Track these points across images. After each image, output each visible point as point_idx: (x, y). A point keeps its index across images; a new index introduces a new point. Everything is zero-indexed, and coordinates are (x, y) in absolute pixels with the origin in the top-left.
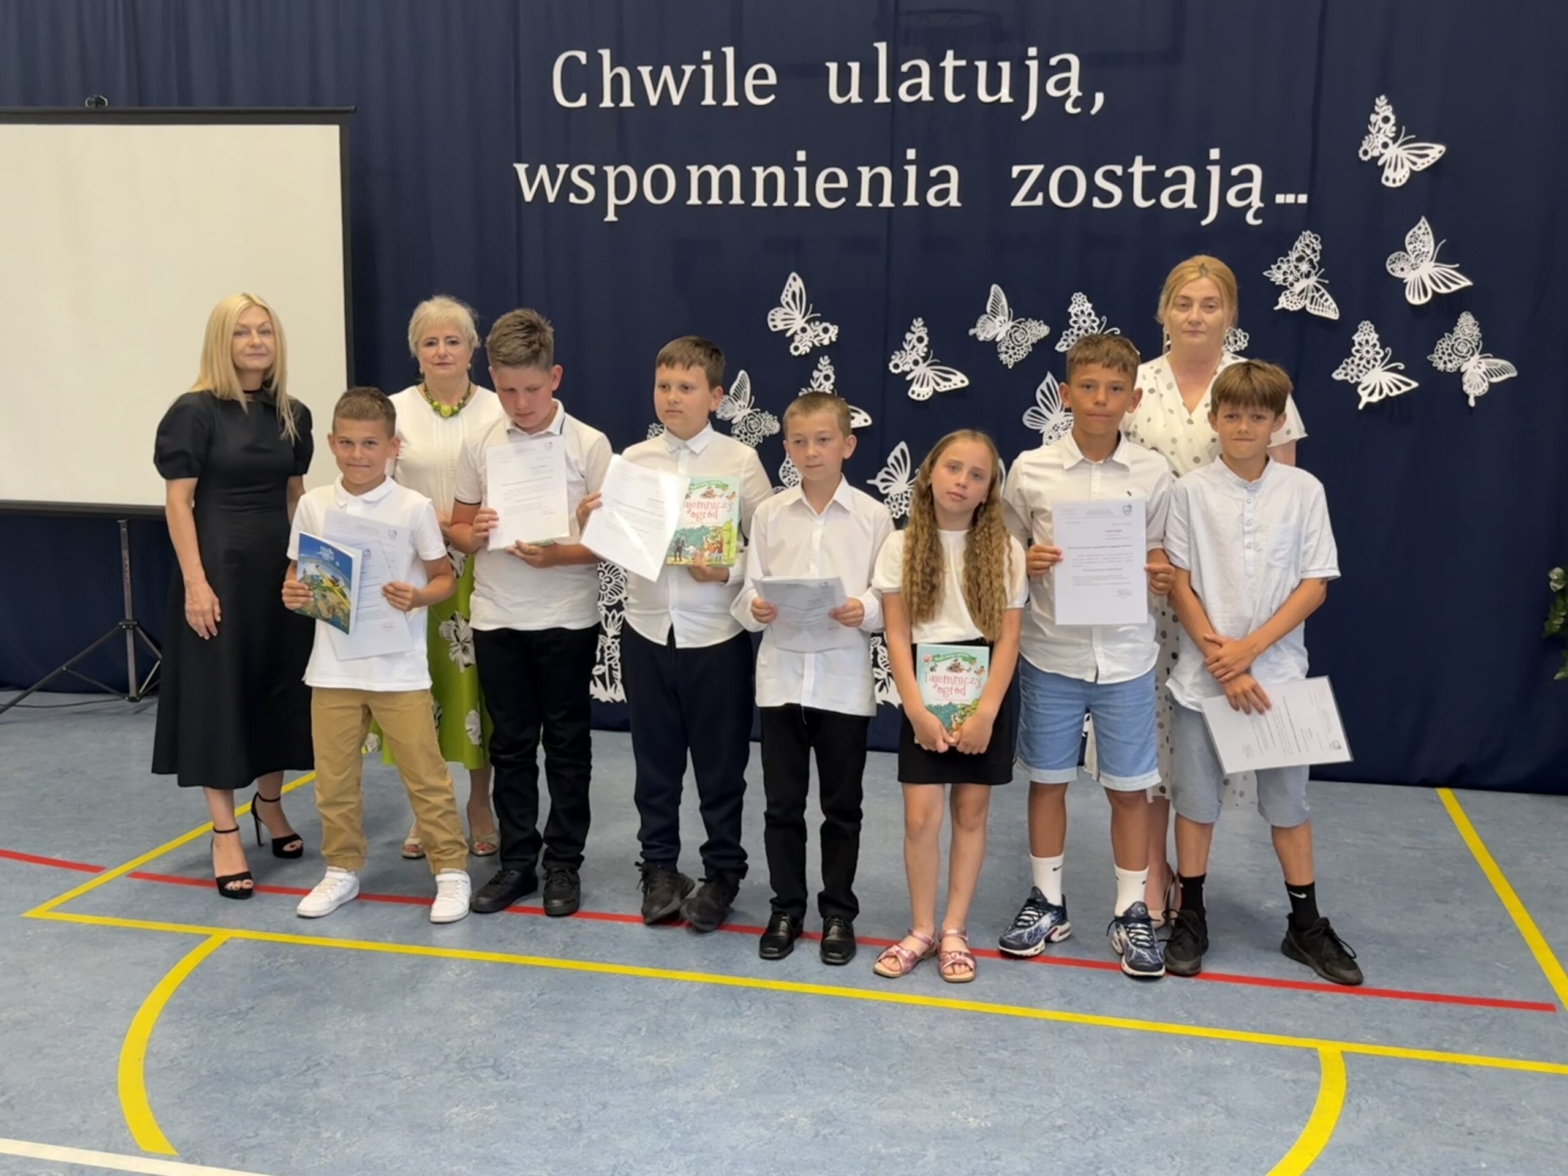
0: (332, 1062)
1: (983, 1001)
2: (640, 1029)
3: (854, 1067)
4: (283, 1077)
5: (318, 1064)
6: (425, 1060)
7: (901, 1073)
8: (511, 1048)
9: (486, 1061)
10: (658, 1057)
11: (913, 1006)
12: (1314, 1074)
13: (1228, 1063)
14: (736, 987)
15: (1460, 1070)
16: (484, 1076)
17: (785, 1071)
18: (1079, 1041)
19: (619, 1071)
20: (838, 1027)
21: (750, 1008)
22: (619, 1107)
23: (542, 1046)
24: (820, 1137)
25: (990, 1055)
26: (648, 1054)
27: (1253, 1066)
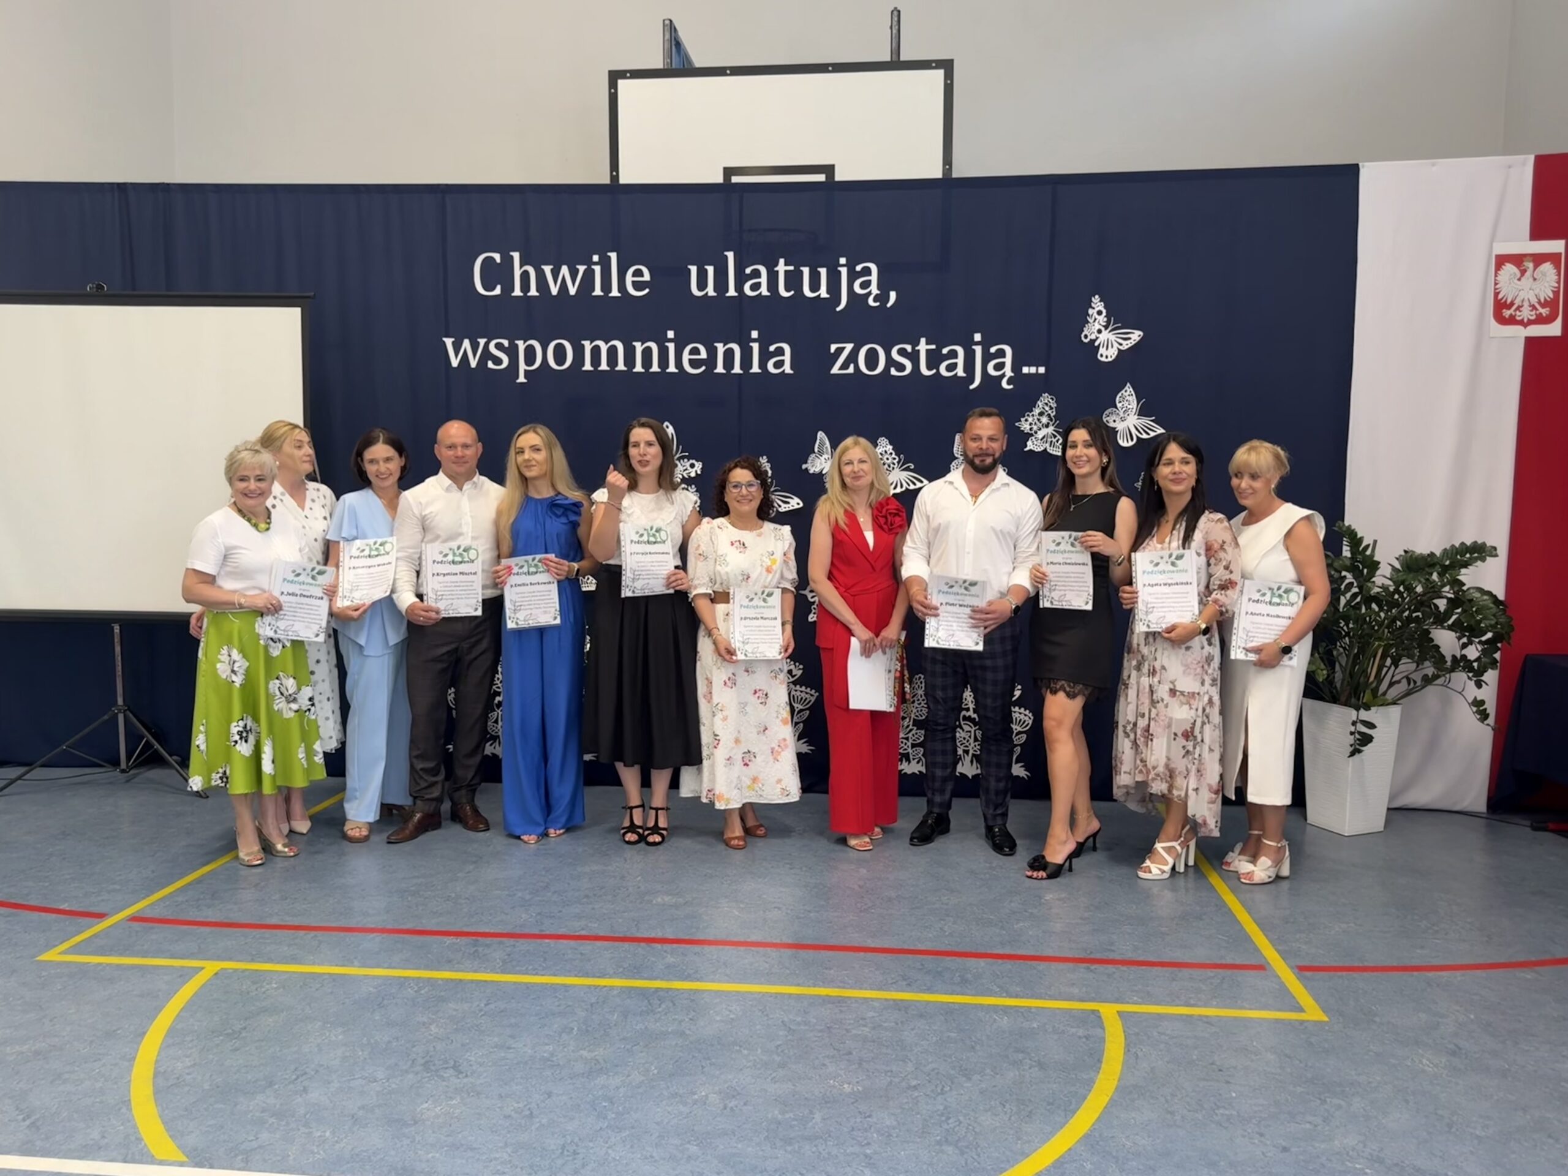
0: (317, 1071)
1: (844, 988)
2: (572, 1029)
3: (748, 1049)
4: (276, 1087)
5: (305, 1073)
6: (396, 1064)
7: (786, 1051)
8: (467, 1051)
9: (448, 1062)
10: (589, 1051)
11: (790, 995)
12: (1099, 1031)
13: (1035, 1026)
14: (647, 989)
15: (1206, 1021)
16: (445, 1075)
17: (694, 1057)
18: (921, 1016)
19: (559, 1065)
20: (732, 1016)
21: (660, 1005)
22: (562, 1095)
23: (493, 1048)
24: (728, 1109)
25: (854, 1032)
26: (581, 1049)
27: (1054, 1027)
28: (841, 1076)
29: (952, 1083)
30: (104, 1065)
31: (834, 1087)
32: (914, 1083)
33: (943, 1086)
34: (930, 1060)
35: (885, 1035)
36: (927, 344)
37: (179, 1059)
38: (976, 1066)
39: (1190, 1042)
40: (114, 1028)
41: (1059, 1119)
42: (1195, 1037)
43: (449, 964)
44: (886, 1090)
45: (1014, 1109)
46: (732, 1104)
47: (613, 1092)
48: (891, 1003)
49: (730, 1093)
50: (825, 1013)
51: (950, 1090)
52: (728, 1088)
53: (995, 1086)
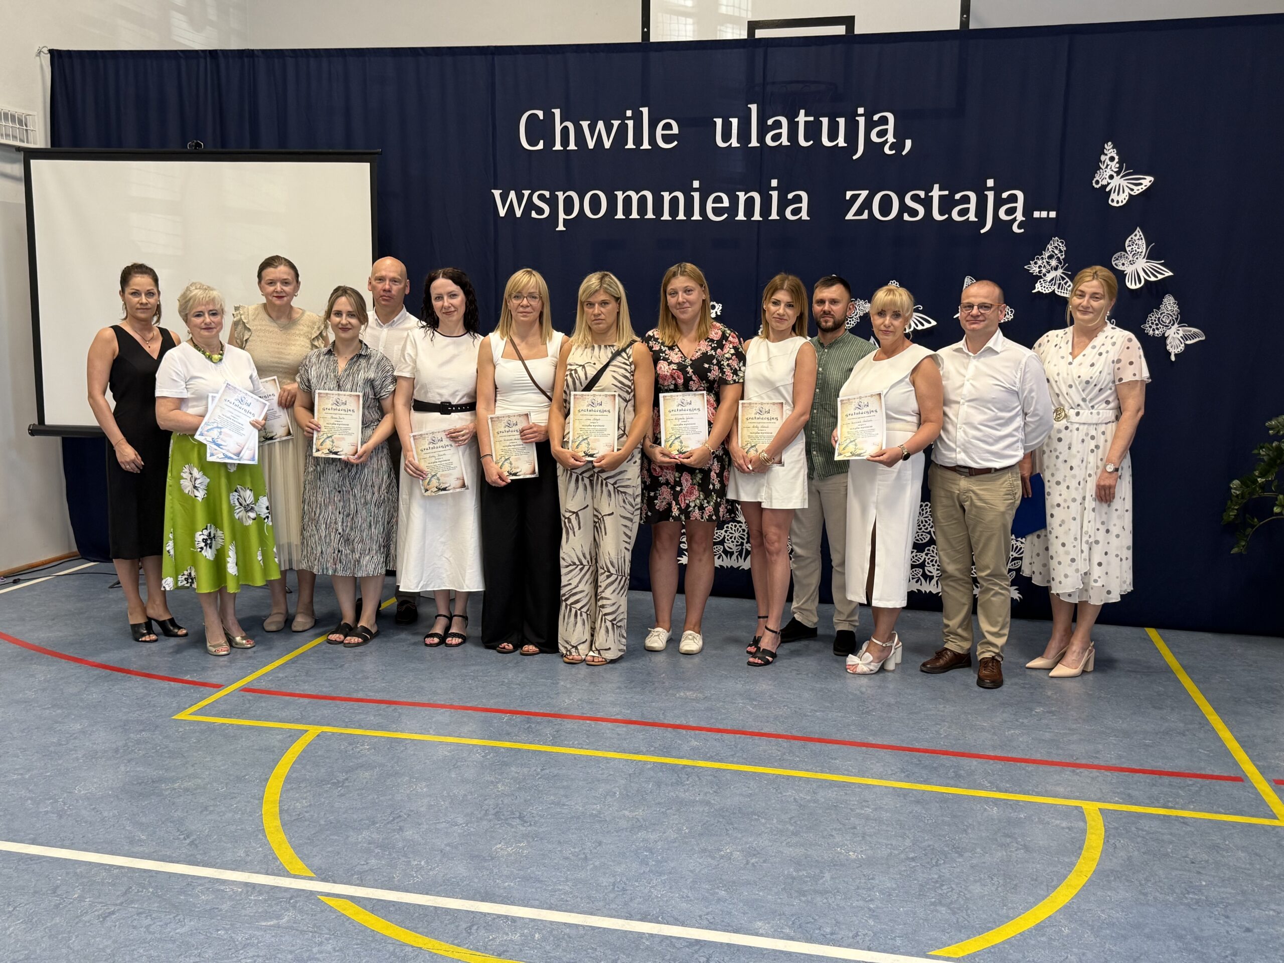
0: (409, 815)
2: (615, 793)
3: (765, 819)
4: (377, 825)
5: (400, 816)
6: (472, 813)
7: (798, 822)
8: (530, 806)
9: (514, 814)
10: (630, 812)
11: (800, 778)
12: (1081, 824)
13: (1022, 816)
14: (676, 765)
15: (1182, 821)
16: (514, 823)
17: (718, 822)
18: (918, 802)
19: (606, 820)
20: (750, 792)
21: (688, 779)
22: (610, 844)
23: (550, 804)
24: (750, 864)
25: (858, 811)
26: (624, 809)
27: (1039, 818)
28: (847, 845)
29: (946, 857)
30: (239, 802)
31: (841, 853)
32: (912, 855)
33: (938, 860)
34: (926, 838)
35: (885, 815)
36: (940, 190)
37: (297, 800)
38: (967, 845)
39: (1167, 837)
40: (243, 774)
41: (1042, 892)
42: (1171, 834)
43: (508, 736)
44: (887, 859)
45: (1001, 882)
46: (753, 860)
47: (652, 844)
48: (891, 790)
49: (752, 852)
50: (832, 794)
51: (944, 863)
52: (749, 848)
53: (984, 863)
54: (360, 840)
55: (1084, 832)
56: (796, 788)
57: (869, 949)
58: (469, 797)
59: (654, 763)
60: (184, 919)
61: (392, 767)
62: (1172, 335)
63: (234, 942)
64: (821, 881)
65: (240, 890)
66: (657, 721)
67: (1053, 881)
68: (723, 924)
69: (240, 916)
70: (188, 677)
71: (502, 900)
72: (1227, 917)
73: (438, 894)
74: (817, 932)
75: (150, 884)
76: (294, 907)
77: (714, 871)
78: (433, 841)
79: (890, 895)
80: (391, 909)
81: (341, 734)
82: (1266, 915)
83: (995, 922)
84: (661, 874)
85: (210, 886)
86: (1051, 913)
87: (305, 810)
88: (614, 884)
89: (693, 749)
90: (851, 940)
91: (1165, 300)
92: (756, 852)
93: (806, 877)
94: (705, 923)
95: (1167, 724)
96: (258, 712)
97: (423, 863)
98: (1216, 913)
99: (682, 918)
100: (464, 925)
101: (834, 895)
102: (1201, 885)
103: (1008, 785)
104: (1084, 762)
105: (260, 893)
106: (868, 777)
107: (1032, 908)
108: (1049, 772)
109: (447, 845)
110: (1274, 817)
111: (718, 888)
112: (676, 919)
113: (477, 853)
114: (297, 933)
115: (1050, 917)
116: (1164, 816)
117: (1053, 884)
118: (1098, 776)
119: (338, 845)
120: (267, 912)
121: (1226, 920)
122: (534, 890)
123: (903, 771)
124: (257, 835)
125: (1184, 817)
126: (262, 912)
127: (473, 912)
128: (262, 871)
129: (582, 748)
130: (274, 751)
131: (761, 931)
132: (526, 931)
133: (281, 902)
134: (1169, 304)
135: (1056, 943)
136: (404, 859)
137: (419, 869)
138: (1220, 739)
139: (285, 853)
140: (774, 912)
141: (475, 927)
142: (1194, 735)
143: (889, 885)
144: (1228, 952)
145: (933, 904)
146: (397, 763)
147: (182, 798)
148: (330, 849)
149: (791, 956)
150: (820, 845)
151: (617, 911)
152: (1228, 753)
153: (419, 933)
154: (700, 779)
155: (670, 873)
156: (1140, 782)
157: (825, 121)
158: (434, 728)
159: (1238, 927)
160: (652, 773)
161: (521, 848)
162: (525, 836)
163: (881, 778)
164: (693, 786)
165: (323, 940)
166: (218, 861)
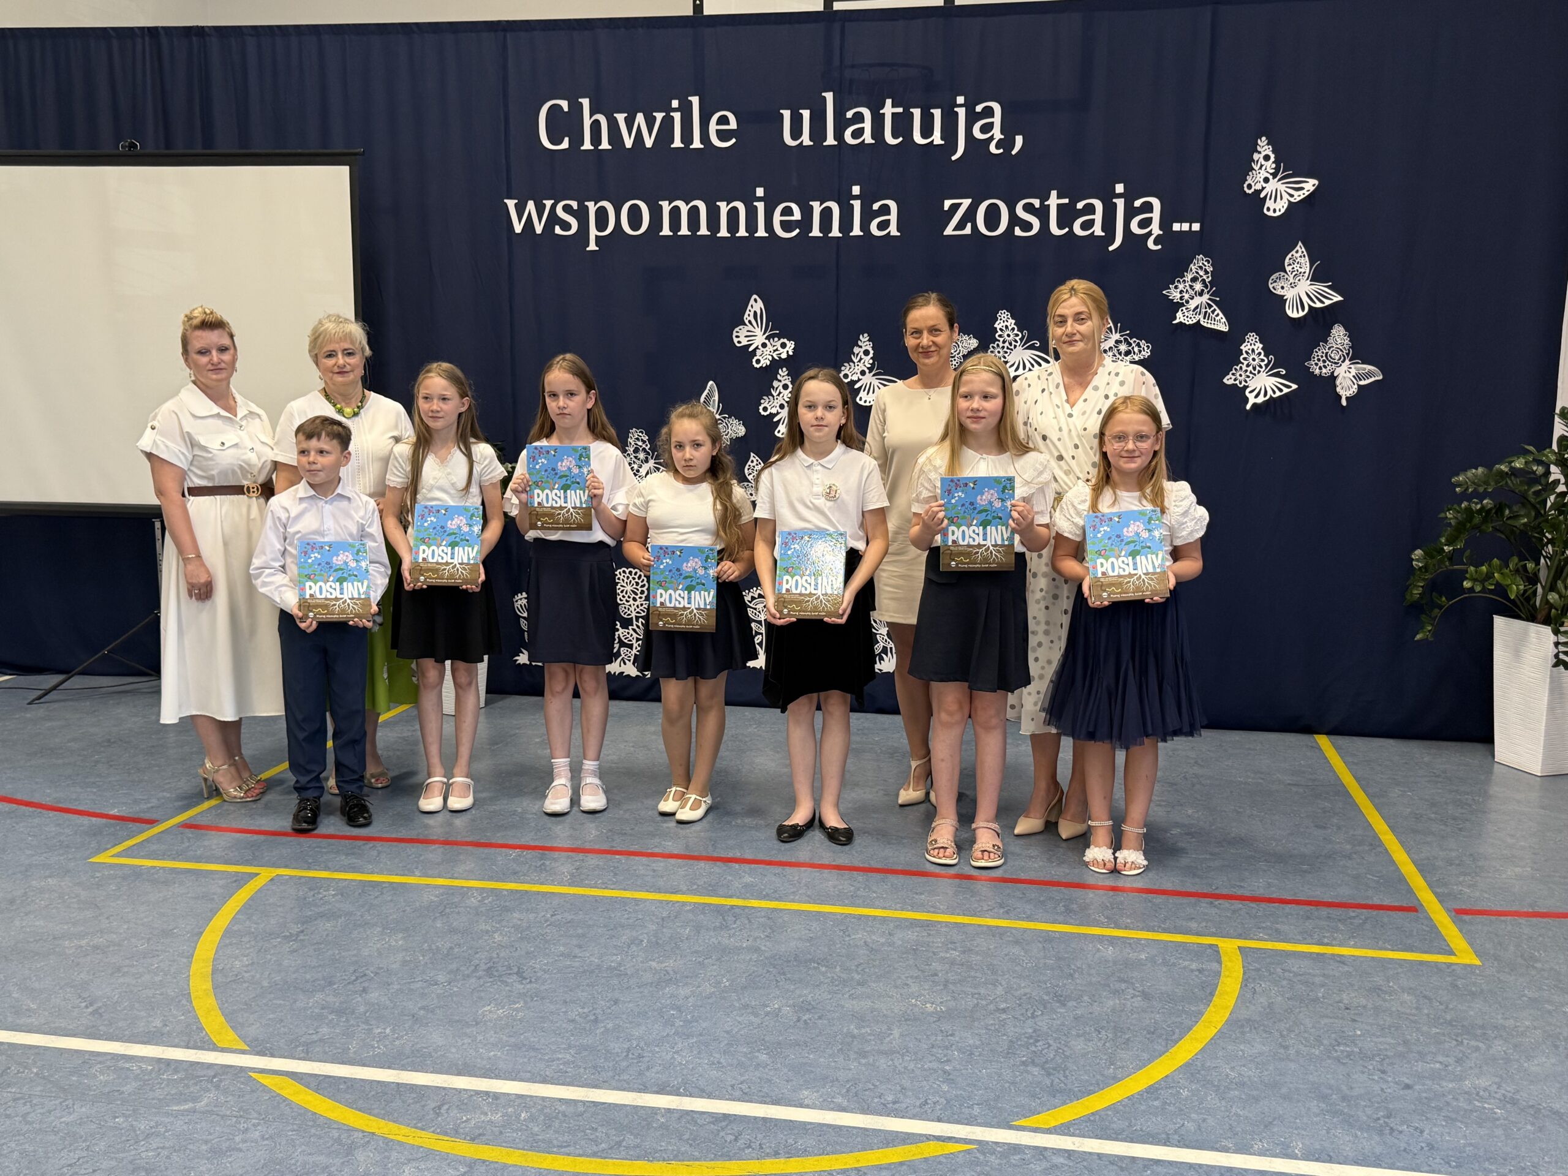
0: (376, 974)
2: (642, 941)
3: (827, 966)
4: (335, 986)
5: (365, 975)
6: (458, 969)
7: (867, 971)
8: (532, 959)
9: (511, 969)
10: (658, 962)
11: (875, 918)
12: (1215, 965)
13: (1143, 957)
14: (722, 905)
15: (1338, 959)
16: (509, 981)
17: (768, 971)
18: (1017, 942)
19: (626, 974)
20: (811, 935)
21: (735, 922)
22: (628, 1002)
23: (558, 956)
24: (802, 1021)
25: (942, 954)
26: (650, 960)
27: (1164, 959)
28: (925, 996)
29: (1045, 1008)
30: (161, 961)
31: (916, 1005)
32: (1003, 1006)
33: (1035, 1011)
34: (1023, 985)
35: (975, 959)
36: (1058, 198)
37: (236, 958)
38: (1072, 993)
39: (1317, 980)
40: (171, 927)
41: (1158, 1047)
42: (1324, 975)
43: (515, 876)
44: (972, 1011)
45: (1110, 1036)
46: (806, 1017)
47: (681, 1001)
48: (985, 929)
49: (805, 1007)
50: (911, 935)
51: (1042, 1014)
52: (802, 1002)
53: (1091, 1013)
54: (311, 1004)
55: (1218, 974)
56: (868, 929)
57: (939, 1120)
58: (456, 950)
59: (695, 903)
60: (74, 1104)
61: (362, 916)
62: (1342, 374)
63: (135, 1131)
64: (888, 1039)
65: (150, 1068)
66: (704, 854)
67: (1174, 1033)
68: (761, 1094)
69: (146, 1099)
70: (114, 812)
71: (484, 1073)
72: (1383, 1072)
73: (404, 1068)
74: (876, 1100)
75: (35, 1062)
76: (217, 1087)
77: (755, 1031)
78: (404, 1004)
79: (971, 1054)
80: (342, 1087)
81: (301, 878)
82: (1431, 1068)
83: (1098, 1084)
84: (688, 1036)
85: (112, 1064)
86: (1168, 1073)
87: (245, 969)
88: (628, 1050)
89: (746, 886)
90: (918, 1109)
91: (1333, 331)
92: (811, 1007)
93: (870, 1035)
94: (738, 1093)
95: (1330, 846)
96: (199, 852)
97: (388, 1031)
98: (1371, 1067)
99: (709, 1089)
100: (433, 1105)
101: (903, 1055)
102: (1355, 1035)
103: (1129, 921)
104: (1224, 892)
105: (176, 1071)
106: (958, 915)
107: (1145, 1066)
108: (1181, 904)
109: (420, 1009)
110: (1451, 953)
111: (758, 1051)
112: (703, 1091)
113: (457, 1018)
114: (218, 1118)
115: (1166, 1077)
116: (1318, 954)
117: (1173, 1038)
118: (1241, 909)
119: (282, 1011)
120: (181, 1094)
121: (1382, 1076)
122: (526, 1060)
123: (1001, 906)
124: (180, 1001)
125: (1343, 956)
126: (176, 1094)
127: (444, 1088)
128: (182, 1043)
129: (606, 888)
130: (213, 899)
131: (806, 1102)
132: (510, 1110)
133: (201, 1081)
134: (1339, 335)
135: (1172, 1108)
136: (364, 1026)
137: (383, 1037)
138: (1393, 862)
139: (213, 1021)
140: (825, 1078)
141: (446, 1107)
142: (1363, 858)
143: (971, 1042)
144: (1382, 1114)
145: (1023, 1063)
146: (368, 911)
147: (89, 958)
148: (271, 1016)
149: (841, 1130)
150: (892, 997)
151: (628, 1083)
152: (1402, 880)
153: (374, 1115)
154: (750, 922)
155: (701, 1035)
156: (1291, 915)
157: (917, 112)
158: (420, 868)
159: (1396, 1083)
160: (691, 916)
161: (517, 1010)
162: (522, 995)
163: (974, 915)
164: (740, 930)
165: (250, 1126)
166: (127, 1032)
